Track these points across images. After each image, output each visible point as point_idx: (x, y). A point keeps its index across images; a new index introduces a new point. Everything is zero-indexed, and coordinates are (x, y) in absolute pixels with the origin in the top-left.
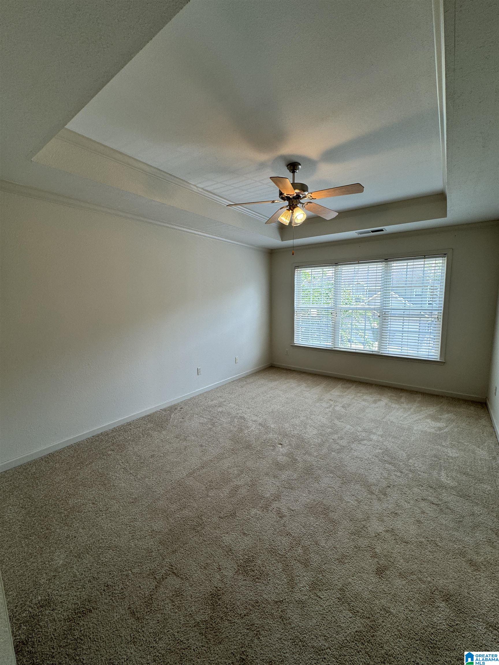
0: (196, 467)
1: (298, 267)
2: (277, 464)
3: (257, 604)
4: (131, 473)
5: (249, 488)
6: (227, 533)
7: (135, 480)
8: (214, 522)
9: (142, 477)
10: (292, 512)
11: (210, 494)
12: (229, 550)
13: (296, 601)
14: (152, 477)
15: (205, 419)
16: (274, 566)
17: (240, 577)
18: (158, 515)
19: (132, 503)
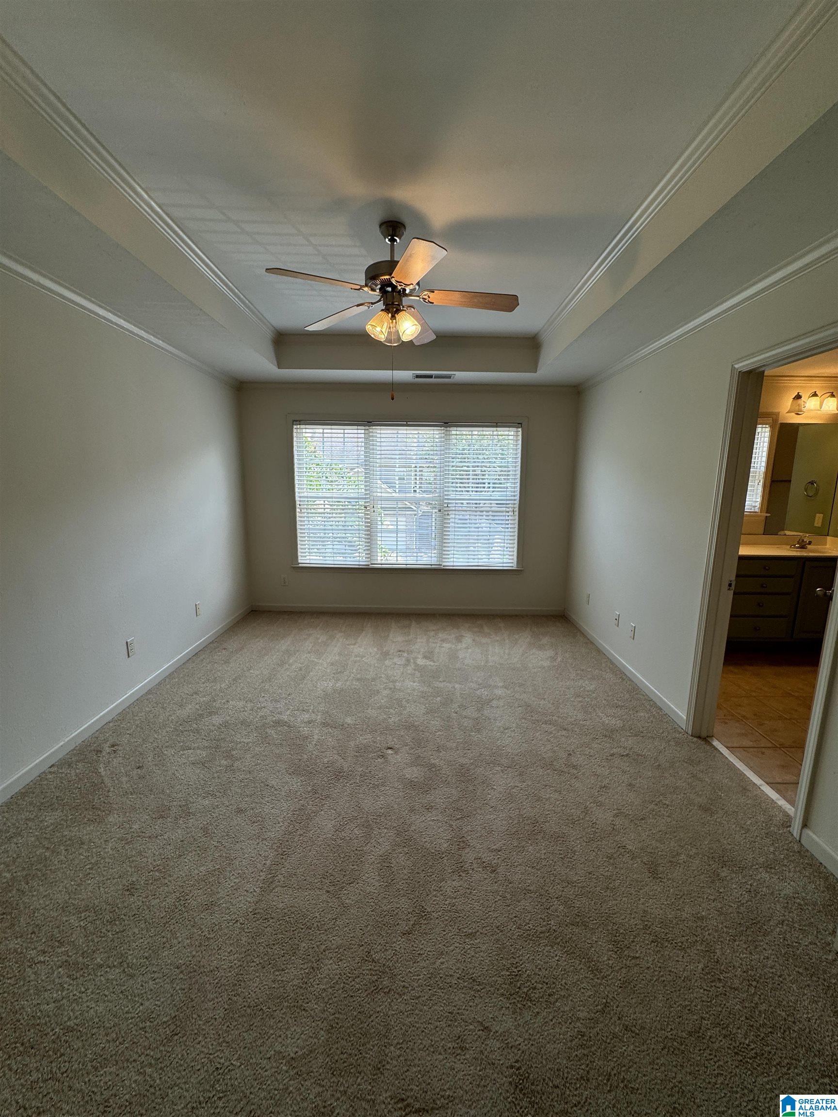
0: (268, 862)
1: (300, 422)
2: (412, 784)
3: (586, 1038)
4: (101, 966)
5: (405, 849)
6: (442, 954)
7: (132, 976)
8: (403, 951)
9: (146, 954)
10: (499, 853)
11: (347, 901)
12: (471, 983)
13: (621, 987)
14: (175, 941)
15: (199, 752)
16: (553, 957)
17: (527, 1015)
18: (272, 1017)
19: (176, 1037)
